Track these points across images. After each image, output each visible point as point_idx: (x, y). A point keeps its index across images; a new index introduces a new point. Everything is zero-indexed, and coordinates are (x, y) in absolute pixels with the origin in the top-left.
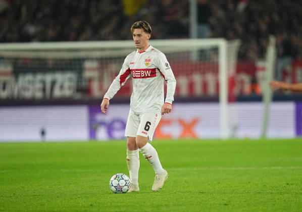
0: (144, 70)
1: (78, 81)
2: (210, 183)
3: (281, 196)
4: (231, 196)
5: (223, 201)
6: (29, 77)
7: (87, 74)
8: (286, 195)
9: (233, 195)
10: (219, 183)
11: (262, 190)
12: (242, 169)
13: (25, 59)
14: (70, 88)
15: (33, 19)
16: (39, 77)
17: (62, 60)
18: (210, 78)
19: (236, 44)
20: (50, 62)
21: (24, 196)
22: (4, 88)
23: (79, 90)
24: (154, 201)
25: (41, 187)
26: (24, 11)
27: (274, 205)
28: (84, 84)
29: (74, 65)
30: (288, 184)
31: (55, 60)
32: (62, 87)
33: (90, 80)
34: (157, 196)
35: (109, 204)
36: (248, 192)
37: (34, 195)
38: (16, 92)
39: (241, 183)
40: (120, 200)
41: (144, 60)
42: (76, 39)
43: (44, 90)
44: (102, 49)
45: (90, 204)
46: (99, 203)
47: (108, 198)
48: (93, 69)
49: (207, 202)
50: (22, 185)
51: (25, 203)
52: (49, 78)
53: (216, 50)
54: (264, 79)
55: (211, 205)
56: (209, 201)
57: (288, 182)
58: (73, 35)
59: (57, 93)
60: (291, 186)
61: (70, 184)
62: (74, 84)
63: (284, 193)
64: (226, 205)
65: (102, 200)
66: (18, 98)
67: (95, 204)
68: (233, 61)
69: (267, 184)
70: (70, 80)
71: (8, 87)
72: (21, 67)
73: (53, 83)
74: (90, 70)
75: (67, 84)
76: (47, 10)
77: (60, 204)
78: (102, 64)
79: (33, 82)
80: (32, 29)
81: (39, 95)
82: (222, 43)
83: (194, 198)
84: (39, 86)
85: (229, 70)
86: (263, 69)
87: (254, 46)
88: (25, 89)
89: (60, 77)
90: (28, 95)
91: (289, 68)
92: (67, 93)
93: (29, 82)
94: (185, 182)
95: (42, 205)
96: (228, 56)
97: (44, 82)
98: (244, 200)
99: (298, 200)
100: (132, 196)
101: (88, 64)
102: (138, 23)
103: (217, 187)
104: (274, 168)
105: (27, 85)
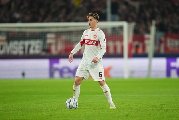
0: (92, 40)
1: (43, 45)
2: (118, 104)
3: (158, 111)
4: (129, 111)
5: (125, 114)
6: (16, 43)
7: (49, 41)
8: (161, 111)
9: (131, 111)
10: (123, 104)
11: (147, 108)
12: (136, 95)
13: (13, 33)
14: (39, 49)
15: (18, 10)
16: (21, 43)
17: (34, 33)
18: (118, 44)
19: (133, 24)
20: (28, 34)
21: (13, 110)
22: (1, 49)
23: (44, 50)
24: (86, 113)
25: (22, 105)
26: (13, 5)
27: (154, 116)
28: (47, 47)
29: (41, 36)
30: (162, 104)
31: (30, 33)
32: (34, 49)
33: (50, 45)
34: (88, 110)
35: (61, 115)
36: (139, 109)
37: (18, 110)
38: (8, 51)
39: (135, 104)
40: (67, 113)
41: (93, 35)
42: (42, 21)
43: (24, 50)
44: (57, 27)
45: (50, 115)
46: (55, 115)
47: (60, 111)
48: (52, 38)
49: (116, 114)
50: (11, 104)
51: (13, 114)
52: (27, 43)
53: (121, 28)
54: (149, 44)
55: (118, 116)
56: (117, 114)
57: (162, 103)
58: (40, 19)
59: (32, 52)
60: (164, 105)
61: (39, 103)
62: (41, 47)
63: (160, 109)
64: (127, 116)
65: (57, 113)
66: (9, 55)
67: (52, 115)
68: (131, 34)
69: (150, 104)
70: (39, 44)
71: (4, 48)
72: (11, 37)
73: (29, 46)
74: (50, 39)
75: (37, 47)
76: (26, 5)
77: (33, 115)
78: (57, 35)
79: (18, 46)
80: (17, 16)
81: (21, 53)
82: (125, 24)
83: (109, 112)
84: (21, 48)
85: (129, 39)
86: (148, 39)
87: (143, 26)
88: (13, 49)
89: (33, 43)
90: (15, 53)
91: (163, 39)
92: (37, 52)
93: (16, 45)
94: (104, 103)
95: (22, 115)
96: (129, 31)
97: (24, 46)
98: (137, 113)
99: (167, 113)
100: (74, 111)
101: (49, 36)
102: (90, 14)
103: (121, 106)
104: (154, 95)
105: (14, 47)
